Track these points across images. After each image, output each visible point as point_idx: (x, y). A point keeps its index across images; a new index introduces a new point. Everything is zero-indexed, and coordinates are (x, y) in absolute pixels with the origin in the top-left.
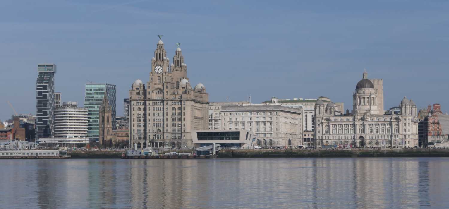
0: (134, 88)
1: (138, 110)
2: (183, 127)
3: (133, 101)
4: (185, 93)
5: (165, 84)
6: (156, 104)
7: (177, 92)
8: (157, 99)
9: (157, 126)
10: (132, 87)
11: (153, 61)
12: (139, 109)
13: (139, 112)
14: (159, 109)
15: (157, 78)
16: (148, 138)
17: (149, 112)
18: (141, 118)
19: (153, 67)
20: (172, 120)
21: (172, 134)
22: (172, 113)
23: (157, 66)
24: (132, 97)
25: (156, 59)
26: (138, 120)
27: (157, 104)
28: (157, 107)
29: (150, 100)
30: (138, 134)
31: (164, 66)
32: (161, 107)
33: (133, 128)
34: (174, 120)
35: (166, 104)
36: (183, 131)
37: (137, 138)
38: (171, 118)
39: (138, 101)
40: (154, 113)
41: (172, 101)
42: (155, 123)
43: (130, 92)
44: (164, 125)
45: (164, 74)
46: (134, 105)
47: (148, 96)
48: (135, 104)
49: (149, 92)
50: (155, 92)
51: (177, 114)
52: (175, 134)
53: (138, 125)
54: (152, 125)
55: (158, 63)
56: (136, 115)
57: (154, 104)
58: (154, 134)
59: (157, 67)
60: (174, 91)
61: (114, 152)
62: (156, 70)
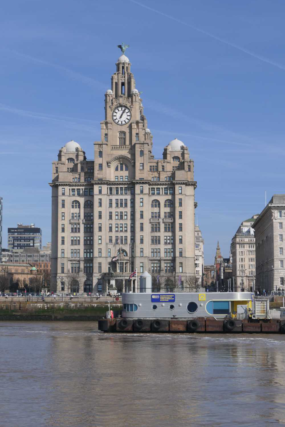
0: (64, 159)
1: (73, 207)
2: (178, 246)
3: (62, 185)
4: (181, 167)
5: (137, 146)
6: (114, 191)
7: (163, 166)
8: (117, 180)
9: (117, 243)
10: (60, 156)
11: (108, 98)
12: (76, 203)
13: (76, 210)
14: (121, 204)
15: (118, 134)
16: (96, 269)
17: (100, 209)
18: (79, 224)
19: (109, 110)
20: (152, 228)
21: (151, 260)
22: (152, 213)
23: (117, 108)
24: (60, 177)
25: (114, 93)
26: (72, 229)
27: (117, 193)
28: (117, 200)
29: (101, 182)
30: (71, 261)
31: (133, 109)
32: (126, 200)
33: (60, 247)
34: (155, 228)
35: (139, 192)
36: (177, 254)
37: (71, 271)
38: (150, 224)
39: (73, 186)
40: (111, 213)
41: (151, 187)
42: (114, 234)
43: (54, 166)
44: (133, 239)
45: (134, 126)
46: (63, 194)
47: (97, 174)
48: (67, 193)
49: (101, 166)
50: (114, 165)
51: (162, 215)
52: (160, 261)
53: (72, 241)
54: (105, 239)
55: (121, 101)
56: (68, 217)
57: (111, 193)
58: (109, 260)
59: (117, 111)
60: (155, 165)
61: (40, 305)
62: (115, 118)
